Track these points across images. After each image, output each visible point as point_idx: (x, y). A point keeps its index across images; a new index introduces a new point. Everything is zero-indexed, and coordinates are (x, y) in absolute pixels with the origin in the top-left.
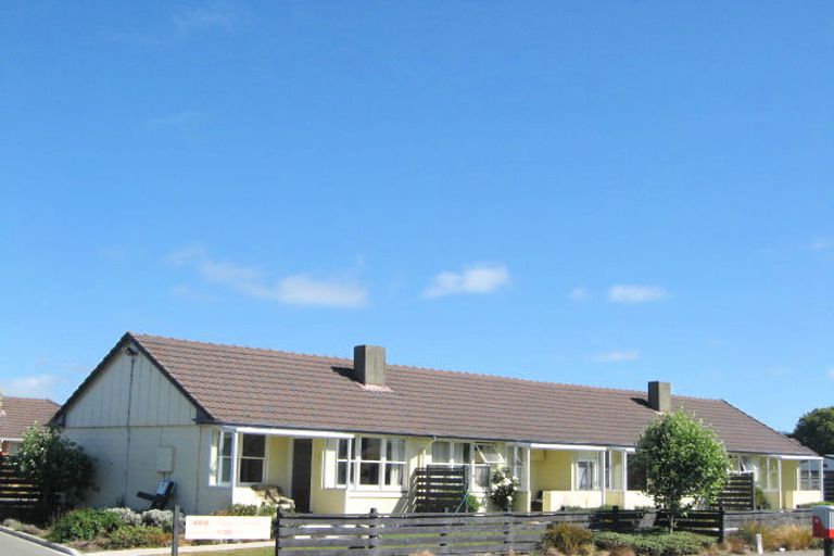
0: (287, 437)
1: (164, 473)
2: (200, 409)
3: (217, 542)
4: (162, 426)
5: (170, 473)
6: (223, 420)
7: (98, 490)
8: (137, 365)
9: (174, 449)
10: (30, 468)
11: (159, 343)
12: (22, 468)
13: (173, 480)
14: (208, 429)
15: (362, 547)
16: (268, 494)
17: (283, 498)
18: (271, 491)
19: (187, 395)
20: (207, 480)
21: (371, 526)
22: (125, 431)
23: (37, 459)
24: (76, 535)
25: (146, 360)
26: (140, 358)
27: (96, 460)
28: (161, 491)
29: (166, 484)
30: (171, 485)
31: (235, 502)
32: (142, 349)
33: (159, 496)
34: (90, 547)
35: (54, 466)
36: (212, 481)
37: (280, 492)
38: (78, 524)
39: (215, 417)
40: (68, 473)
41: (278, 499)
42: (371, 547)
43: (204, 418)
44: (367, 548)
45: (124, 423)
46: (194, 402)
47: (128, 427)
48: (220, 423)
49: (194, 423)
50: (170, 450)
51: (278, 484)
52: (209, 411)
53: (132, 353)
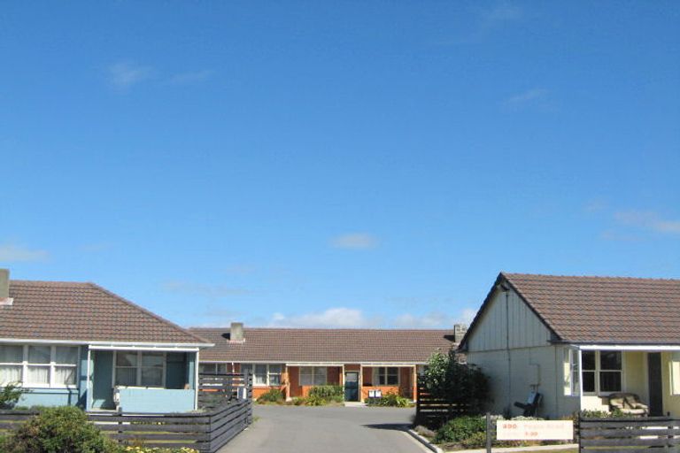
0: (641, 352)
1: (534, 386)
2: (553, 332)
3: (563, 442)
4: (530, 348)
5: (538, 385)
6: (570, 339)
7: (493, 401)
8: (510, 298)
9: (539, 366)
10: (434, 385)
11: (527, 279)
12: (428, 385)
13: (539, 392)
14: (561, 349)
15: (663, 447)
16: (626, 401)
17: (639, 404)
18: (629, 398)
19: (543, 321)
20: (563, 391)
21: (669, 428)
22: (506, 352)
23: (439, 379)
24: (449, 438)
25: (515, 294)
26: (511, 293)
27: (489, 377)
28: (530, 401)
29: (534, 396)
30: (538, 395)
31: (582, 409)
32: (511, 286)
33: (529, 405)
34: (455, 447)
35: (452, 383)
36: (568, 391)
37: (637, 399)
38: (450, 429)
39: (563, 337)
40: (463, 388)
41: (634, 405)
42: (670, 446)
43: (556, 340)
44: (666, 447)
45: (505, 346)
46: (548, 326)
47: (508, 349)
48: (569, 343)
49: (549, 344)
50: (536, 366)
51: (634, 392)
52: (559, 333)
53: (506, 289)
